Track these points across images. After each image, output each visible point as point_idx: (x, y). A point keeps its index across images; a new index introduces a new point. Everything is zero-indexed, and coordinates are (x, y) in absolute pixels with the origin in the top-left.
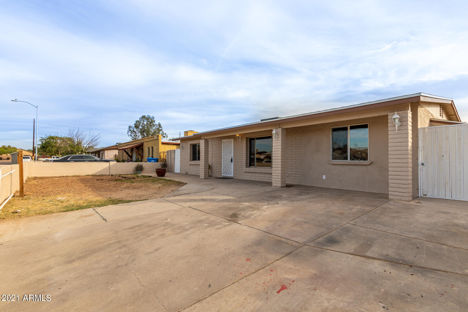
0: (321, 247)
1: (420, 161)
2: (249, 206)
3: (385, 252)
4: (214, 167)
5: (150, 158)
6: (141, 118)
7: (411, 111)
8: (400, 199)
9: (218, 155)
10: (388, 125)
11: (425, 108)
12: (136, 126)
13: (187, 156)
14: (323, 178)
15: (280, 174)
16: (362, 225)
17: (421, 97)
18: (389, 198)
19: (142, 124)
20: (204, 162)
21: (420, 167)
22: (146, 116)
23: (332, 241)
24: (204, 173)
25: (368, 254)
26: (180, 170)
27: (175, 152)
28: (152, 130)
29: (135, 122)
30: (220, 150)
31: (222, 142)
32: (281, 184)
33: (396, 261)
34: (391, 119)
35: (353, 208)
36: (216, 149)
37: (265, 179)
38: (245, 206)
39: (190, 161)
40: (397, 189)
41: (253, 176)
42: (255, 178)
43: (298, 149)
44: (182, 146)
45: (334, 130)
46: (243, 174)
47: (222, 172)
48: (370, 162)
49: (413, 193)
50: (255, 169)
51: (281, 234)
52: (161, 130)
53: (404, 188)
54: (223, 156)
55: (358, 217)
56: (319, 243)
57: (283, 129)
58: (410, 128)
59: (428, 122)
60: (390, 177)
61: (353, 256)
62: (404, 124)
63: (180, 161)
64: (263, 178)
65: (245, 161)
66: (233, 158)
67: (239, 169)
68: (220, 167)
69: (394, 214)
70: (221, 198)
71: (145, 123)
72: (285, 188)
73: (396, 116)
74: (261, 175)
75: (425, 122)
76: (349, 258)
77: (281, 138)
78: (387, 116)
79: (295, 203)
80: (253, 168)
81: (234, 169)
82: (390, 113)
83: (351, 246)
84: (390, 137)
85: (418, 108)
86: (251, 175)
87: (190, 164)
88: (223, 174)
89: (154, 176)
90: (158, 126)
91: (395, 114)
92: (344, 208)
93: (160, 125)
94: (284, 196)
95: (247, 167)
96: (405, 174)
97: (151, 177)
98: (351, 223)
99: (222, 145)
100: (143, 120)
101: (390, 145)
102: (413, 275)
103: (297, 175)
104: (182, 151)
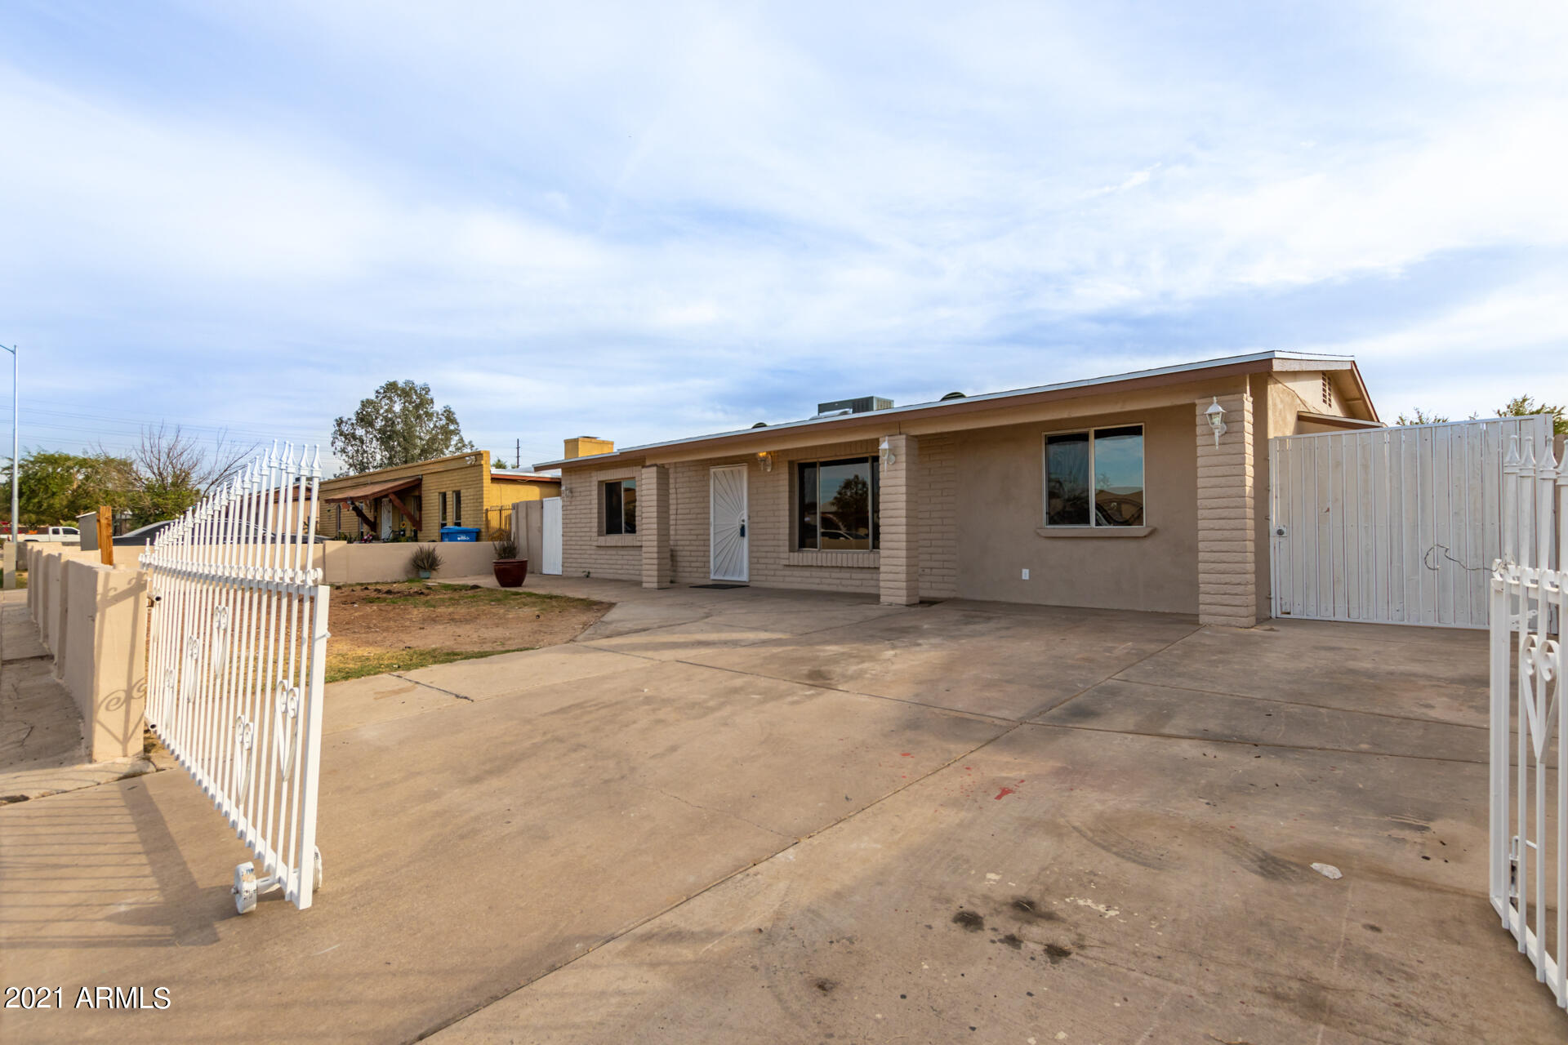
0: (1064, 725)
1: (1275, 522)
2: (843, 654)
3: (1200, 726)
4: (684, 553)
5: (450, 526)
6: (382, 391)
7: (1251, 395)
8: (1225, 622)
9: (694, 516)
10: (1195, 431)
11: (1286, 384)
12: (364, 419)
13: (589, 520)
14: (1021, 576)
15: (905, 568)
16: (1144, 681)
17: (1274, 360)
18: (1201, 623)
19: (386, 411)
20: (655, 538)
21: (1274, 540)
22: (401, 384)
23: (1082, 713)
24: (656, 573)
25: (1166, 730)
26: (563, 566)
27: (542, 507)
28: (423, 432)
29: (357, 407)
30: (701, 500)
31: (709, 474)
32: (908, 596)
33: (1226, 739)
34: (1203, 414)
35: (1114, 648)
36: (689, 495)
37: (852, 585)
38: (831, 653)
39: (599, 535)
40: (1218, 598)
41: (811, 577)
42: (818, 584)
43: (948, 496)
44: (569, 486)
45: (1051, 440)
46: (778, 573)
47: (709, 567)
48: (1150, 529)
49: (1257, 606)
50: (819, 554)
51: (960, 706)
52: (456, 432)
53: (1236, 594)
54: (714, 517)
55: (1132, 665)
56: (1053, 718)
57: (911, 439)
58: (1249, 438)
59: (1291, 420)
60: (1201, 566)
61: (1135, 736)
62: (1235, 429)
63: (563, 535)
64: (844, 582)
65: (787, 531)
66: (746, 524)
67: (766, 558)
68: (702, 554)
69: (1214, 655)
70: (751, 636)
71: (397, 408)
72: (919, 608)
73: (1216, 408)
74: (836, 574)
75: (1284, 420)
76: (1126, 738)
77: (905, 464)
78: (1193, 406)
79: (963, 641)
80: (813, 552)
81: (750, 557)
82: (1200, 398)
83: (1129, 720)
84: (1200, 462)
85: (1269, 386)
86: (807, 573)
87: (598, 547)
88: (715, 574)
89: (488, 586)
90: (443, 418)
91: (1212, 403)
92: (1094, 649)
93: (449, 416)
94: (926, 626)
95: (791, 550)
96: (1239, 557)
97: (479, 590)
98: (1116, 677)
99: (709, 486)
100: (390, 398)
101: (1200, 482)
102: (1259, 757)
103: (945, 572)
104: (569, 503)
